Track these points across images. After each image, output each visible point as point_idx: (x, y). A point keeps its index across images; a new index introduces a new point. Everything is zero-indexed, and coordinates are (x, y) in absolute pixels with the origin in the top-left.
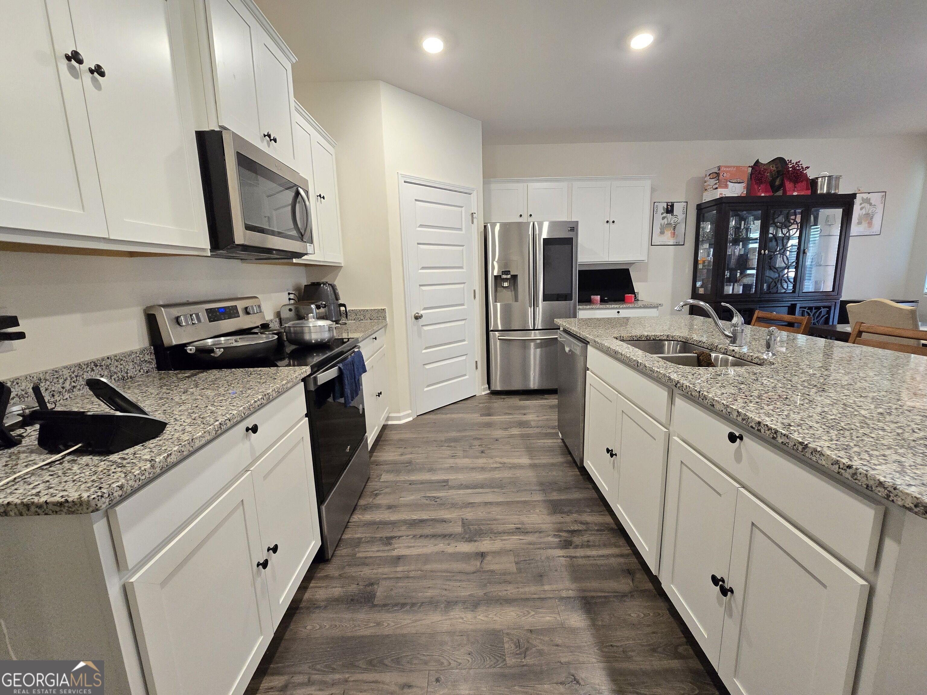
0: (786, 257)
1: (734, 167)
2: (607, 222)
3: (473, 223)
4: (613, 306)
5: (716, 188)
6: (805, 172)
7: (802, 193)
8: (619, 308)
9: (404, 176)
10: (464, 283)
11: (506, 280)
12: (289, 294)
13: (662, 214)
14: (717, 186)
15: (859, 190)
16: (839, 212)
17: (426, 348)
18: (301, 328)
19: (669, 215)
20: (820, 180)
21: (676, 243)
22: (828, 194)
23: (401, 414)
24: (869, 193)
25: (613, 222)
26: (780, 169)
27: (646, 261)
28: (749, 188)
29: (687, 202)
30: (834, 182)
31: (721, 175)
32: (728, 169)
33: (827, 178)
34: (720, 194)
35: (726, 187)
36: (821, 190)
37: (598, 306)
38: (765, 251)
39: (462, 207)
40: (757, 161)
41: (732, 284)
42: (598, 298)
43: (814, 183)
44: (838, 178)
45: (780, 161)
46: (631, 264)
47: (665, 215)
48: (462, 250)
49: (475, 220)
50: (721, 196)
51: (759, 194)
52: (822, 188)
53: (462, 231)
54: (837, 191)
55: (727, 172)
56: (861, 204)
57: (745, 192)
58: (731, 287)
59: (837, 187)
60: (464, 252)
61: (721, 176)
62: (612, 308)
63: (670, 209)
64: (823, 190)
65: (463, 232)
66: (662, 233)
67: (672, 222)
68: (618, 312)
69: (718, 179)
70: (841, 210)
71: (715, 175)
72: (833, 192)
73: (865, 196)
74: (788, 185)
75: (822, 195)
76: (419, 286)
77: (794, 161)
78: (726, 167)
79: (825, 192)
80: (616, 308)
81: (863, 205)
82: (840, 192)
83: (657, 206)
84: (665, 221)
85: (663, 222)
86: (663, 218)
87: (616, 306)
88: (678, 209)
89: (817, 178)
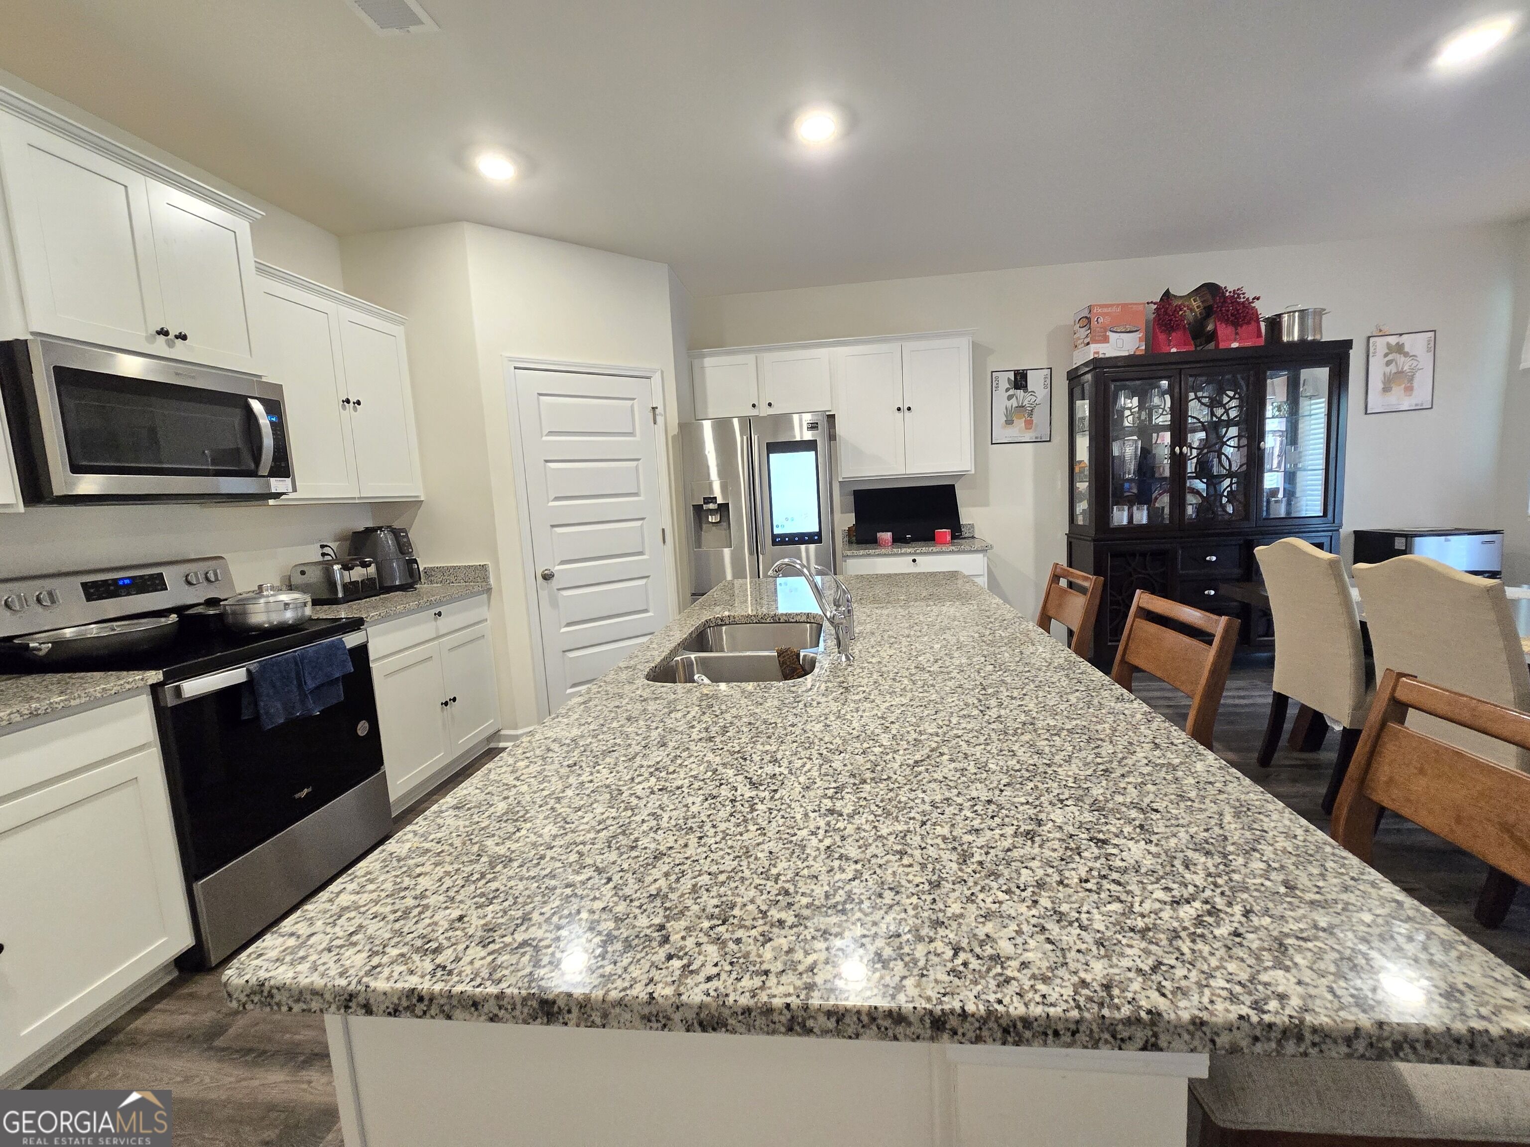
0: (1226, 456)
1: (1118, 305)
2: (899, 409)
3: (655, 423)
4: (903, 550)
5: (1088, 344)
6: (1253, 305)
7: (1248, 344)
8: (915, 554)
9: (511, 360)
10: (643, 519)
11: (712, 511)
12: (322, 547)
13: (1007, 390)
14: (1088, 340)
15: (1381, 331)
16: (1323, 373)
17: (569, 625)
18: (241, 607)
19: (1020, 393)
20: (1285, 318)
21: (1036, 438)
22: (1302, 342)
23: (520, 732)
24: (1401, 335)
25: (909, 409)
26: (1211, 302)
27: (973, 472)
28: (1151, 340)
29: (1051, 369)
30: (1310, 322)
31: (1094, 320)
32: (1105, 310)
33: (1297, 314)
34: (1095, 353)
35: (1106, 340)
36: (1288, 335)
37: (888, 551)
38: (1181, 449)
39: (634, 399)
40: (1167, 294)
41: (1126, 508)
42: (887, 536)
43: (1275, 323)
44: (1319, 313)
45: (1211, 289)
46: (959, 476)
47: (1011, 392)
48: (637, 466)
49: (660, 419)
50: (1096, 356)
51: (1165, 349)
52: (1290, 332)
53: (635, 436)
54: (1318, 337)
55: (1104, 315)
56: (1386, 355)
57: (1144, 347)
58: (1126, 513)
59: (1318, 328)
60: (641, 471)
61: (1094, 322)
62: (902, 554)
63: (1020, 380)
64: (1293, 337)
65: (638, 438)
66: (1009, 422)
67: (1026, 403)
68: (914, 561)
69: (1090, 328)
70: (1328, 369)
71: (1085, 321)
72: (1310, 338)
73: (1393, 340)
74: (1224, 331)
75: (1291, 344)
76: (549, 527)
77: (1230, 289)
78: (1101, 306)
79: (1296, 338)
80: (910, 554)
81: (1390, 357)
82: (1325, 339)
83: (997, 378)
84: (1014, 402)
85: (1009, 404)
86: (1010, 398)
87: (909, 550)
88: (1035, 381)
89: (1279, 316)
